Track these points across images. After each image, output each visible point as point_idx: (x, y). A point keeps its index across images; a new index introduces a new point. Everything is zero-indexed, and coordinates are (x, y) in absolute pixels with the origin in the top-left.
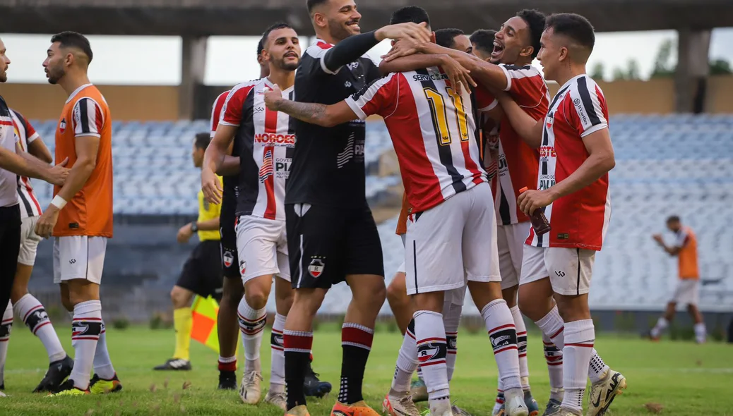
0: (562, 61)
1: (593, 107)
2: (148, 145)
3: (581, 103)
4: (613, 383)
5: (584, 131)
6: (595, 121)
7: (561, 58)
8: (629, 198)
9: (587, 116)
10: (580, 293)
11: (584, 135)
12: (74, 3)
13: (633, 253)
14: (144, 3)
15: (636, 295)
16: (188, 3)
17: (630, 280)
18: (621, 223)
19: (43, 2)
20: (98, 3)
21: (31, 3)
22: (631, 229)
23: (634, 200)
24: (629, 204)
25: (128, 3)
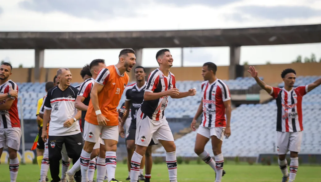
8: (312, 110)
12: (91, 36)
13: (315, 132)
14: (118, 36)
15: (317, 148)
16: (134, 35)
17: (314, 143)
18: (309, 120)
19: (79, 37)
20: (100, 36)
21: (74, 37)
22: (313, 122)
23: (314, 110)
24: (313, 112)
25: (111, 36)
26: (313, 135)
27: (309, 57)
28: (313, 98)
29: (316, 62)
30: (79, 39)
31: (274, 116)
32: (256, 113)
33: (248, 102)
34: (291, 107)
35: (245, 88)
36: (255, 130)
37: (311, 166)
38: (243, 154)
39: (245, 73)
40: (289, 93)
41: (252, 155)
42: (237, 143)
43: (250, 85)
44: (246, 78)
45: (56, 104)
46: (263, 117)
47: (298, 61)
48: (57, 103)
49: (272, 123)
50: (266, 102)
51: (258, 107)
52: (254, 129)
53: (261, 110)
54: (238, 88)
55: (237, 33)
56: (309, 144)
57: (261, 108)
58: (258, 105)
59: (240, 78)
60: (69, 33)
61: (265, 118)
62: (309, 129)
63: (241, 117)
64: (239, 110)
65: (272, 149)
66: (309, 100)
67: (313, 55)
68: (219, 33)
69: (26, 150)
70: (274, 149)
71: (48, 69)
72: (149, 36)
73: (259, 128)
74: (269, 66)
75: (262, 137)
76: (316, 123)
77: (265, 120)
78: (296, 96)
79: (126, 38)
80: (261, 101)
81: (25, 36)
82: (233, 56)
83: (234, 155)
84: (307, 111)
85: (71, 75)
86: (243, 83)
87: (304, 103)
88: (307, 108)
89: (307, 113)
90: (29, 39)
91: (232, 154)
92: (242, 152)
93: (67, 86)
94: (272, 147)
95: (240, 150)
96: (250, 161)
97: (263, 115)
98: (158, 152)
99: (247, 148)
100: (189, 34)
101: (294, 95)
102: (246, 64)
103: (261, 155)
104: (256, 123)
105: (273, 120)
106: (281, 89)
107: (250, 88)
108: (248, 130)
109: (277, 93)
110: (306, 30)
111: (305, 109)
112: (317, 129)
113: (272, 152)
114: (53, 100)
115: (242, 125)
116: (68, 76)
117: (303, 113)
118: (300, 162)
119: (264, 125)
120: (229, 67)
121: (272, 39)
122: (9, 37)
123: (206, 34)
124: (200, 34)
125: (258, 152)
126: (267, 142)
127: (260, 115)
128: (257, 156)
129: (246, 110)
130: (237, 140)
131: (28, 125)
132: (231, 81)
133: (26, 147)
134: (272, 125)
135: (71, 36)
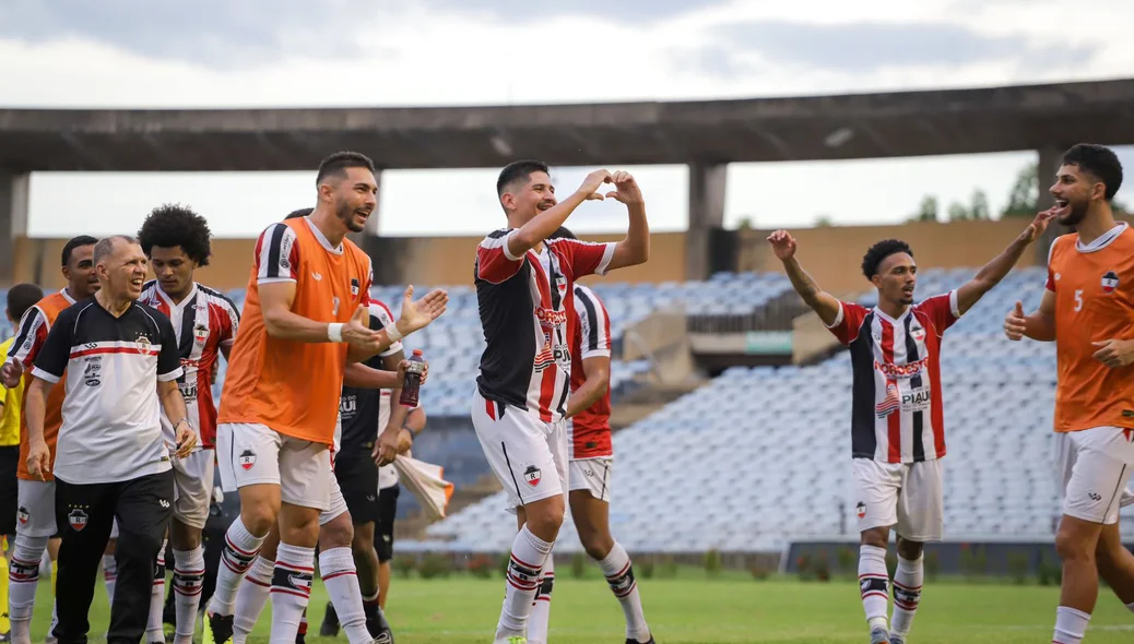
8: (975, 386)
12: (197, 127)
13: (984, 465)
14: (292, 125)
15: (989, 522)
16: (352, 123)
17: (980, 502)
18: (964, 421)
19: (155, 127)
20: (229, 126)
21: (138, 128)
22: (978, 429)
23: (982, 389)
24: (976, 395)
25: (271, 125)
26: (976, 478)
27: (967, 203)
28: (978, 344)
29: (988, 221)
30: (153, 134)
31: (842, 407)
32: (781, 397)
33: (751, 361)
34: (906, 374)
35: (743, 309)
36: (778, 458)
37: (970, 582)
38: (736, 543)
39: (744, 257)
40: (898, 325)
41: (763, 544)
42: (711, 503)
43: (760, 301)
44: (745, 276)
45: (92, 363)
46: (804, 412)
47: (927, 217)
48: (95, 359)
49: (837, 432)
50: (815, 360)
51: (788, 377)
52: (773, 452)
53: (797, 388)
54: (717, 310)
55: (714, 118)
56: (963, 506)
57: (796, 381)
58: (785, 371)
59: (723, 276)
60: (120, 113)
61: (811, 416)
62: (965, 455)
63: (727, 412)
64: (722, 388)
65: (835, 525)
66: (964, 353)
67: (980, 197)
68: (651, 117)
70: (842, 524)
71: (42, 243)
72: (403, 125)
73: (791, 449)
74: (825, 232)
75: (799, 482)
76: (987, 433)
77: (813, 422)
78: (922, 332)
79: (322, 134)
80: (798, 357)
82: (701, 195)
83: (703, 546)
84: (957, 389)
85: (144, 262)
86: (734, 293)
87: (948, 362)
88: (958, 380)
89: (958, 397)
91: (693, 542)
92: (731, 533)
93: (129, 299)
94: (836, 518)
95: (725, 526)
96: (757, 565)
97: (805, 405)
98: (437, 537)
99: (749, 519)
100: (545, 120)
101: (916, 329)
102: (745, 226)
103: (795, 546)
104: (778, 434)
105: (838, 423)
106: (869, 309)
107: (758, 308)
108: (752, 457)
109: (858, 323)
110: (955, 107)
111: (950, 385)
112: (991, 454)
113: (834, 536)
114: (82, 348)
115: (731, 441)
116: (134, 262)
117: (946, 396)
118: (932, 570)
119: (809, 441)
120: (688, 237)
121: (838, 138)
123: (607, 119)
124: (585, 120)
125: (786, 533)
126: (817, 501)
127: (793, 407)
128: (784, 548)
129: (746, 388)
130: (711, 492)
132: (693, 286)
134: (836, 439)
135: (127, 123)
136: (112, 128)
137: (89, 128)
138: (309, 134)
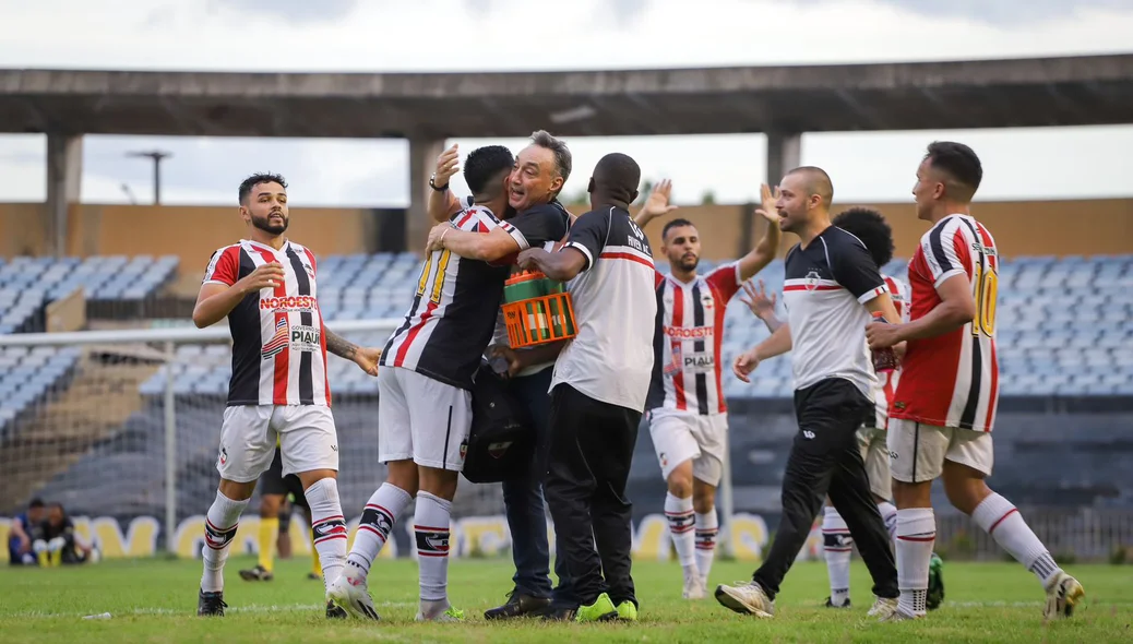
0: (939, 199)
1: (943, 253)
2: (1096, 291)
3: (930, 250)
4: (1060, 590)
5: (935, 281)
6: (946, 266)
7: (937, 196)
9: (936, 263)
10: (917, 480)
11: (937, 285)
14: (1088, 74)
19: (934, 80)
20: (1017, 77)
21: (917, 83)
25: (1063, 75)
30: (934, 89)
60: (897, 66)
69: (736, 511)
81: (731, 85)
90: (745, 94)
122: (674, 87)
131: (741, 420)
133: (735, 501)
135: (905, 77)
136: (888, 83)
137: (865, 84)
138: (1104, 83)
